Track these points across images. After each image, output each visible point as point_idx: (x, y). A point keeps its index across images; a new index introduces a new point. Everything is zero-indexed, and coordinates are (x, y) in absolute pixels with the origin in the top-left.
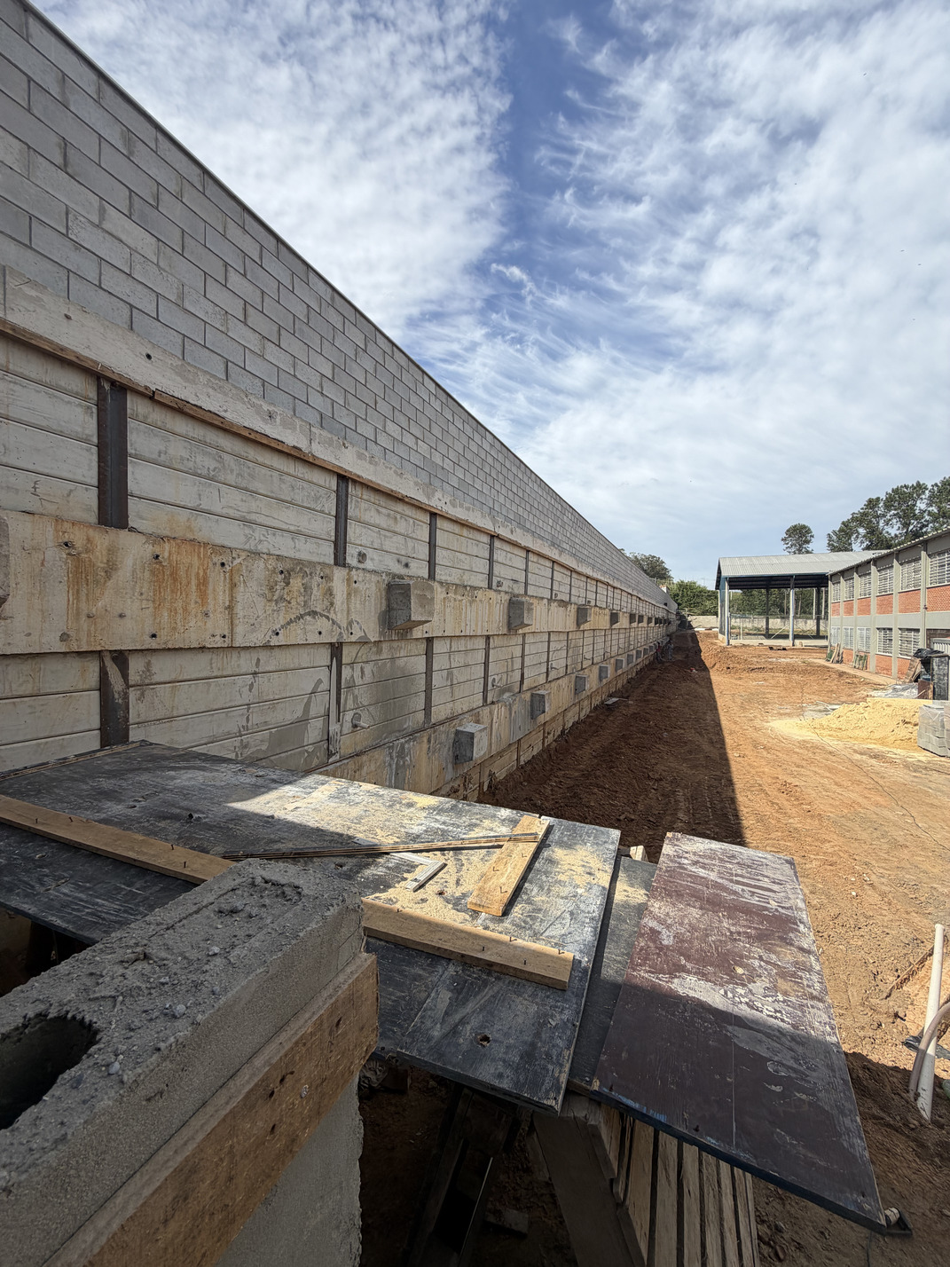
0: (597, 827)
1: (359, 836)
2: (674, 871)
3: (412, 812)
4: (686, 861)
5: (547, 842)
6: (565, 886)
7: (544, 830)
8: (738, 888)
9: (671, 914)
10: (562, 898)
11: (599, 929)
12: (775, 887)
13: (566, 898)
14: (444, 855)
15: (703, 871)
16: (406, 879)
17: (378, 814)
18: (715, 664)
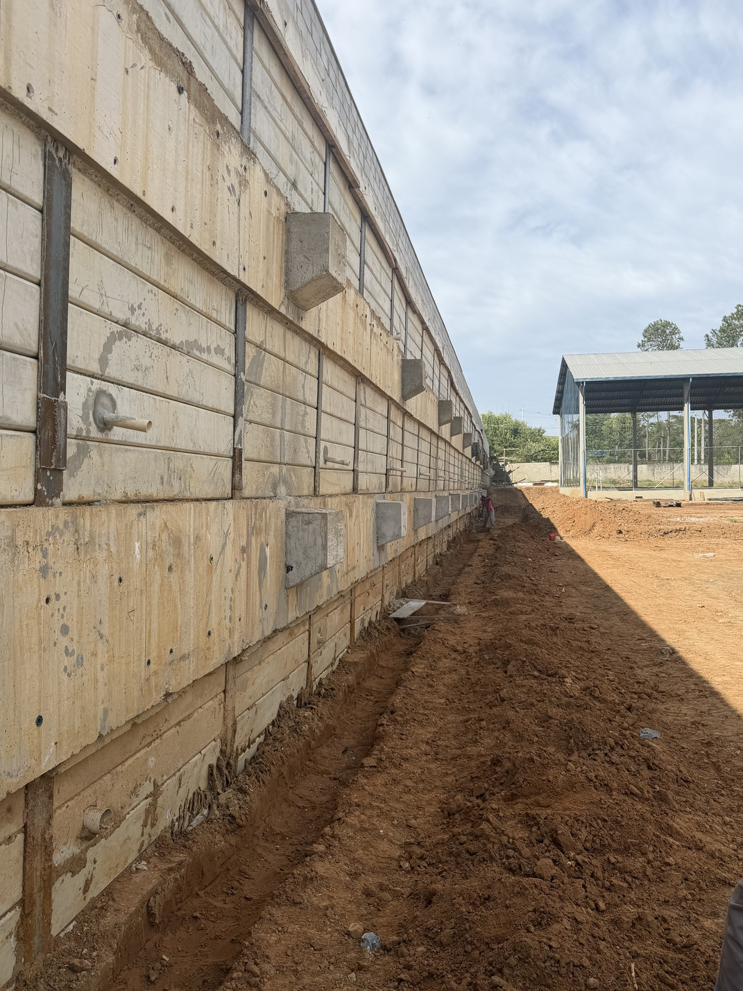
18: (594, 525)
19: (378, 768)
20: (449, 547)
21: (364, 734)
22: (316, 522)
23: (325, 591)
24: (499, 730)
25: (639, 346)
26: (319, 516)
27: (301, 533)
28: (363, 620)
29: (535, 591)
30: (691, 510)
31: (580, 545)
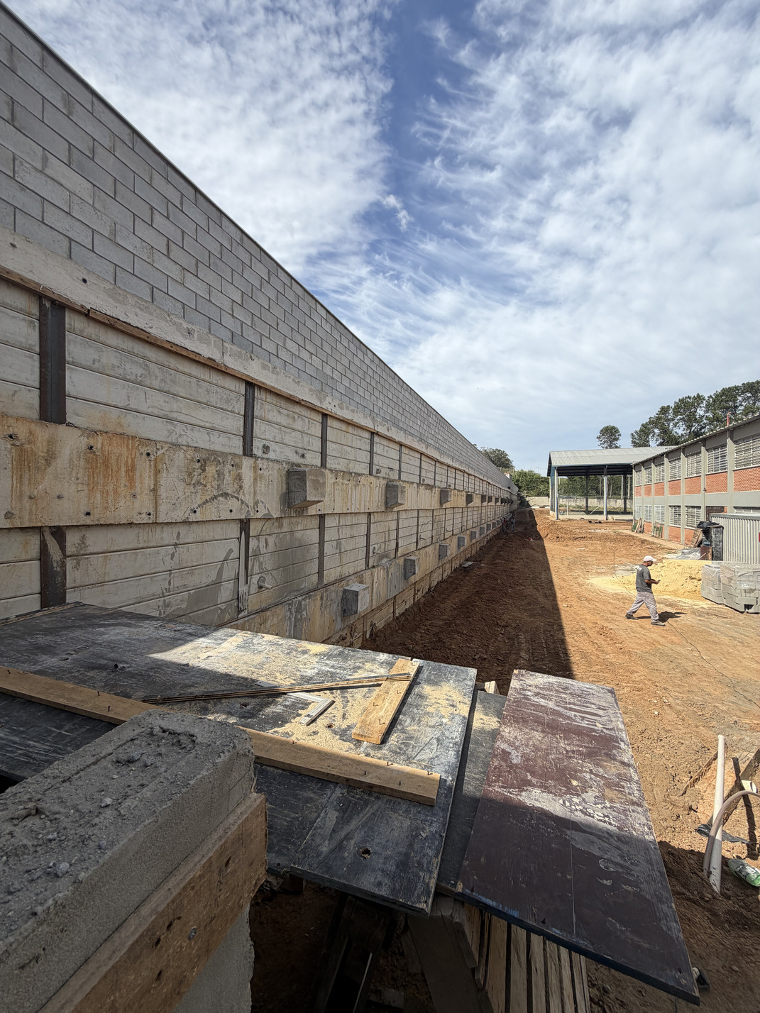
0: (458, 667)
1: (262, 679)
2: (520, 701)
3: (306, 658)
4: (529, 693)
5: (418, 681)
6: (432, 717)
7: (415, 671)
8: (572, 714)
9: (519, 737)
10: (430, 727)
11: (460, 752)
12: (601, 712)
13: (434, 727)
14: (332, 693)
15: (543, 700)
16: (300, 715)
17: (278, 660)
25: (598, 438)
27: (443, 549)
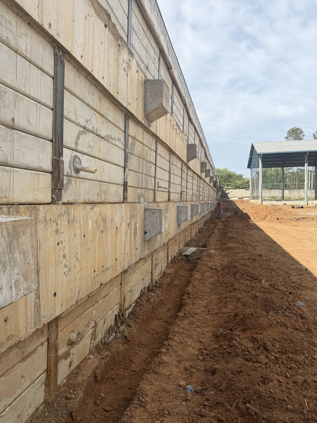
18: (266, 216)
19: (185, 317)
20: (204, 225)
21: (175, 303)
22: (157, 213)
23: (158, 243)
24: (235, 302)
25: (285, 138)
26: (158, 211)
27: (150, 218)
28: (172, 255)
29: (244, 244)
30: (308, 209)
31: (261, 224)
